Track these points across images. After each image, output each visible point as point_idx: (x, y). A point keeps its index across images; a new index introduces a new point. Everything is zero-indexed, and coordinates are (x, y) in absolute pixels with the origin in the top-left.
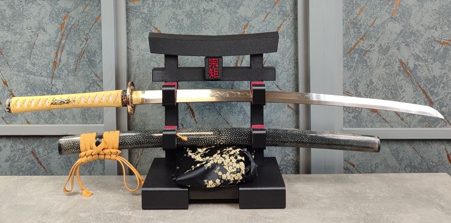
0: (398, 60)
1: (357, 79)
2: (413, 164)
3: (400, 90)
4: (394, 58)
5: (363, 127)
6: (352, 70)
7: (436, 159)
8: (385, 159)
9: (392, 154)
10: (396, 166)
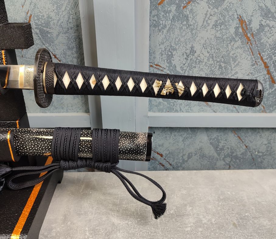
0: (236, 17)
1: (171, 46)
2: (235, 154)
3: (232, 63)
4: (231, 13)
5: (176, 111)
6: (165, 31)
7: (263, 149)
8: (201, 149)
9: (211, 143)
10: (214, 156)
